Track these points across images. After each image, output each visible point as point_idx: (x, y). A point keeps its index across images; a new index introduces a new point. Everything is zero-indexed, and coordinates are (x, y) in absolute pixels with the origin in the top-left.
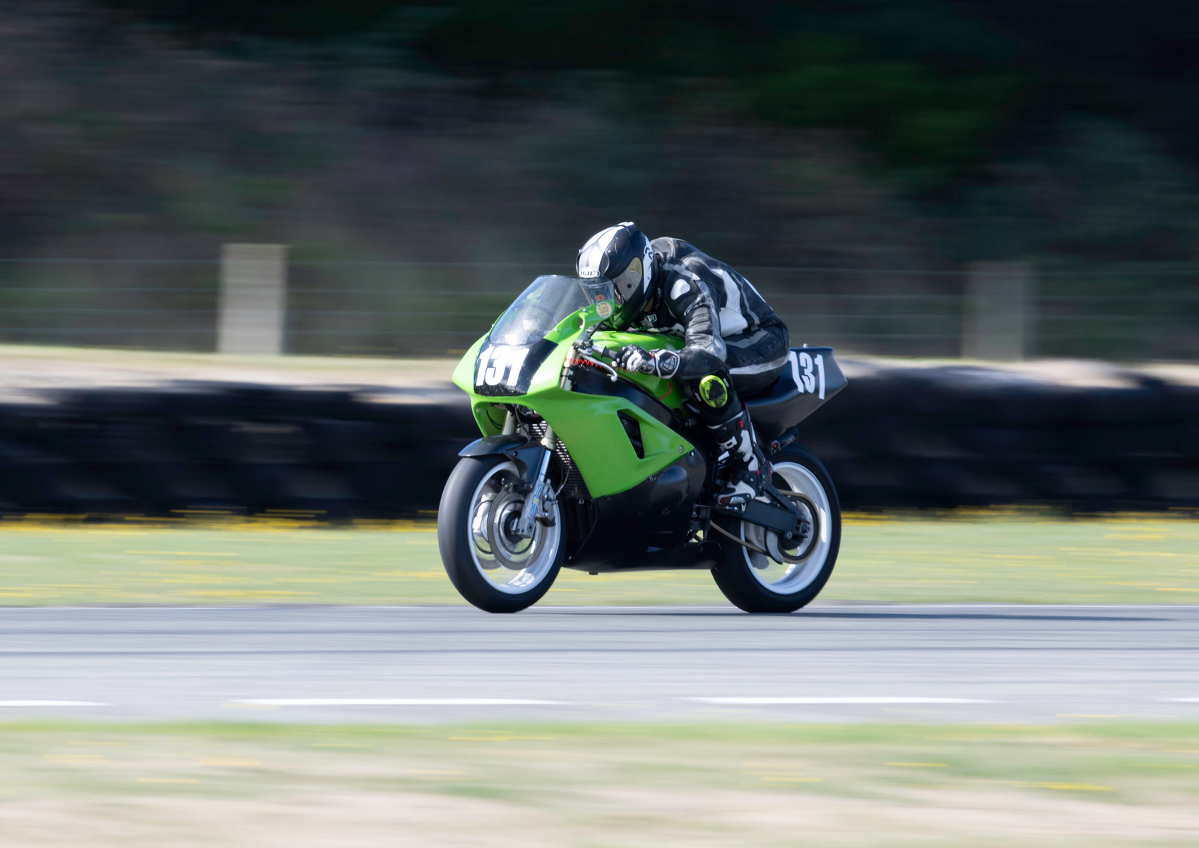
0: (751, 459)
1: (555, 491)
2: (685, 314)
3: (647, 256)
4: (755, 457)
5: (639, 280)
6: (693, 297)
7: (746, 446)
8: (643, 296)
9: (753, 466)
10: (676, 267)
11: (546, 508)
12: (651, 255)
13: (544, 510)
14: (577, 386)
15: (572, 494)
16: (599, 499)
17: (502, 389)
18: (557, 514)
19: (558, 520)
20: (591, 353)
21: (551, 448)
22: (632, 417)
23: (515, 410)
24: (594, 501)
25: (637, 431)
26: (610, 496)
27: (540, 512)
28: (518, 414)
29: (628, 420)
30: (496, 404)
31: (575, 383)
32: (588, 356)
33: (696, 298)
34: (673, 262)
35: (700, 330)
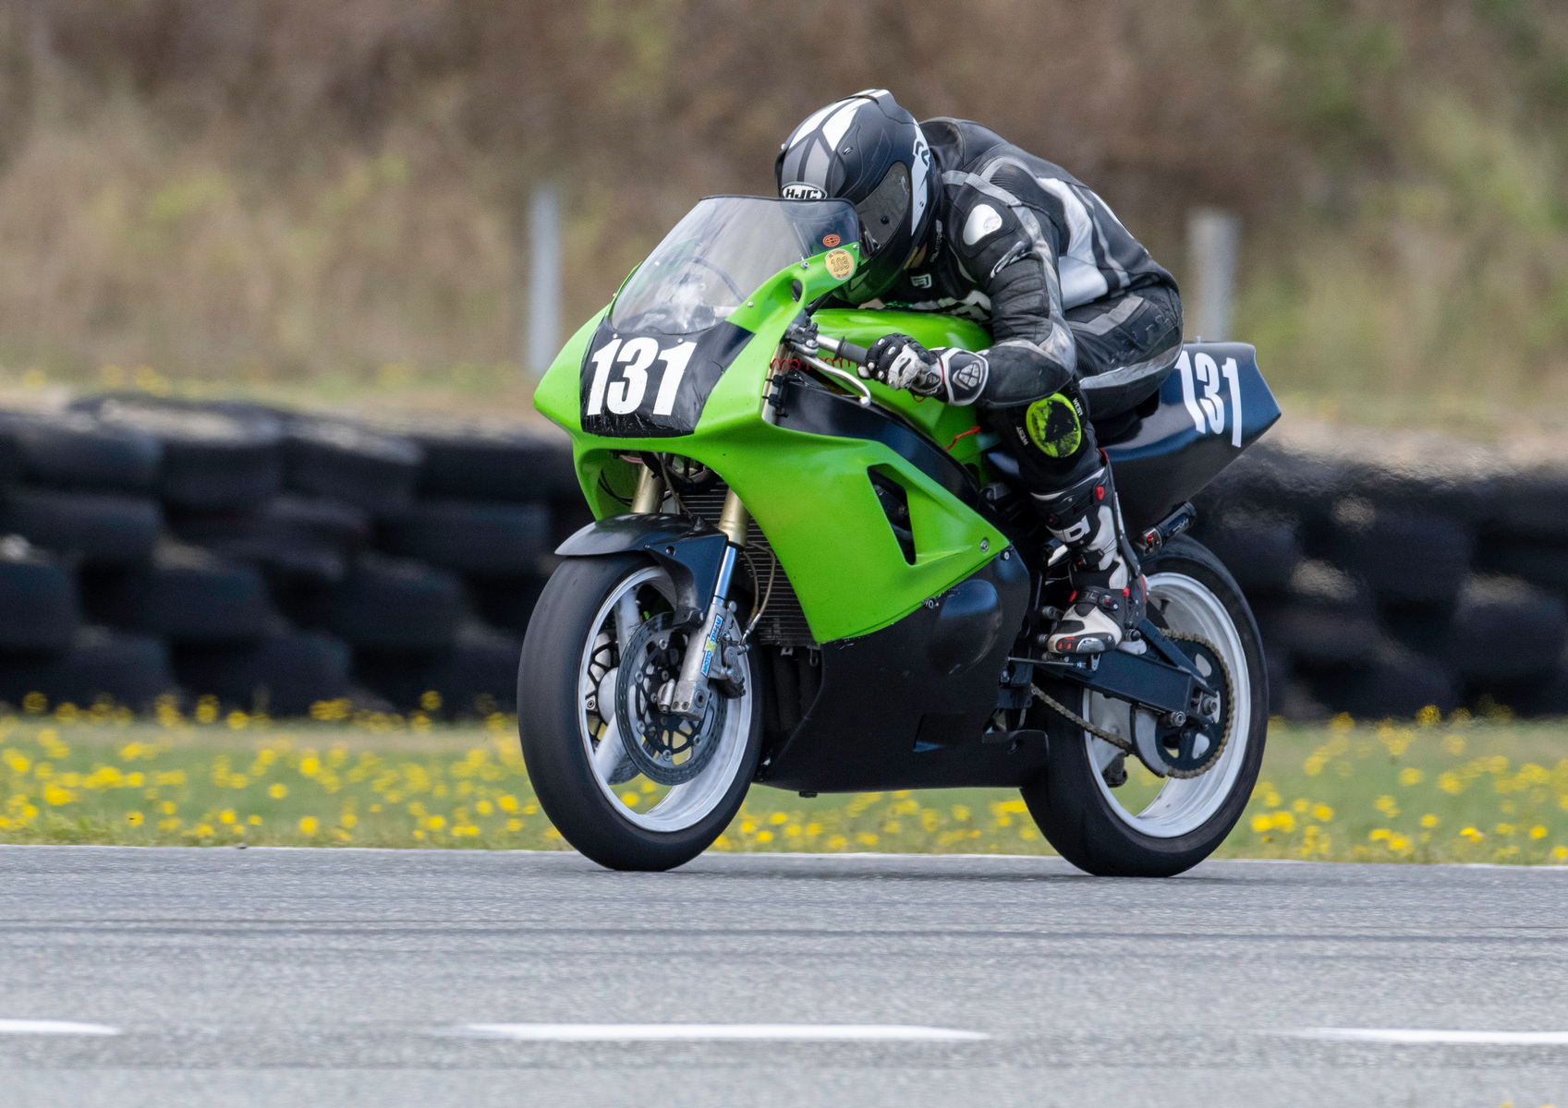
0: (1114, 565)
1: (743, 629)
2: (993, 274)
3: (918, 159)
4: (1120, 560)
5: (903, 206)
6: (1007, 240)
7: (1105, 539)
8: (911, 239)
9: (1118, 580)
10: (971, 179)
11: (728, 661)
12: (927, 157)
13: (724, 664)
14: (785, 416)
15: (773, 634)
16: (830, 646)
17: (641, 422)
18: (746, 673)
19: (747, 686)
20: (816, 351)
21: (738, 542)
22: (894, 479)
23: (663, 465)
24: (818, 648)
25: (902, 509)
26: (852, 640)
27: (717, 668)
28: (669, 473)
29: (883, 486)
30: (626, 452)
31: (783, 411)
32: (812, 356)
33: (1013, 243)
34: (963, 167)
35: (1025, 307)
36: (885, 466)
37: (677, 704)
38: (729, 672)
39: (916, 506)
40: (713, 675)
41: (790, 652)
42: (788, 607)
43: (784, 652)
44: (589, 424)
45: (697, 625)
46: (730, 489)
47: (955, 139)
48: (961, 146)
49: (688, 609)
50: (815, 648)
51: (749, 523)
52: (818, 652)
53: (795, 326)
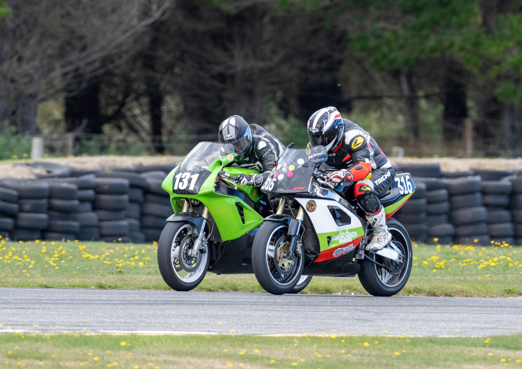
1: (206, 238)
2: (264, 156)
6: (267, 149)
10: (259, 136)
11: (203, 245)
13: (202, 246)
14: (218, 191)
15: (212, 239)
16: (225, 242)
17: (186, 192)
18: (207, 248)
19: (207, 251)
20: (225, 177)
21: (207, 218)
22: (240, 205)
23: (190, 201)
24: (223, 242)
25: (242, 212)
26: (230, 241)
27: (201, 247)
28: (191, 203)
29: (238, 207)
30: (182, 198)
31: (217, 190)
32: (224, 178)
33: (268, 150)
34: (257, 134)
35: (270, 164)
36: (239, 202)
37: (192, 254)
38: (203, 248)
39: (245, 211)
40: (200, 248)
41: (216, 243)
42: (217, 233)
43: (214, 243)
44: (175, 191)
45: (197, 237)
46: (205, 206)
47: (256, 128)
48: (257, 130)
49: (195, 234)
50: (222, 242)
51: (209, 214)
52: (223, 243)
53: (220, 171)
